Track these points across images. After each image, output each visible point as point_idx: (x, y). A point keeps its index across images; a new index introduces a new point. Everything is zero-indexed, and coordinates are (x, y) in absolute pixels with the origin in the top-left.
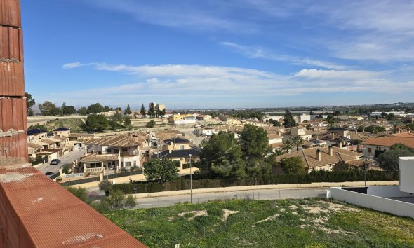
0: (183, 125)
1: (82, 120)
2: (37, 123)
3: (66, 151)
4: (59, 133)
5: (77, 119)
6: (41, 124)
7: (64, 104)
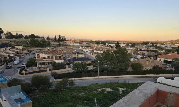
0: (74, 46)
1: (27, 41)
2: (5, 42)
3: (23, 56)
4: (17, 47)
5: (24, 41)
6: (7, 42)
7: (17, 34)
